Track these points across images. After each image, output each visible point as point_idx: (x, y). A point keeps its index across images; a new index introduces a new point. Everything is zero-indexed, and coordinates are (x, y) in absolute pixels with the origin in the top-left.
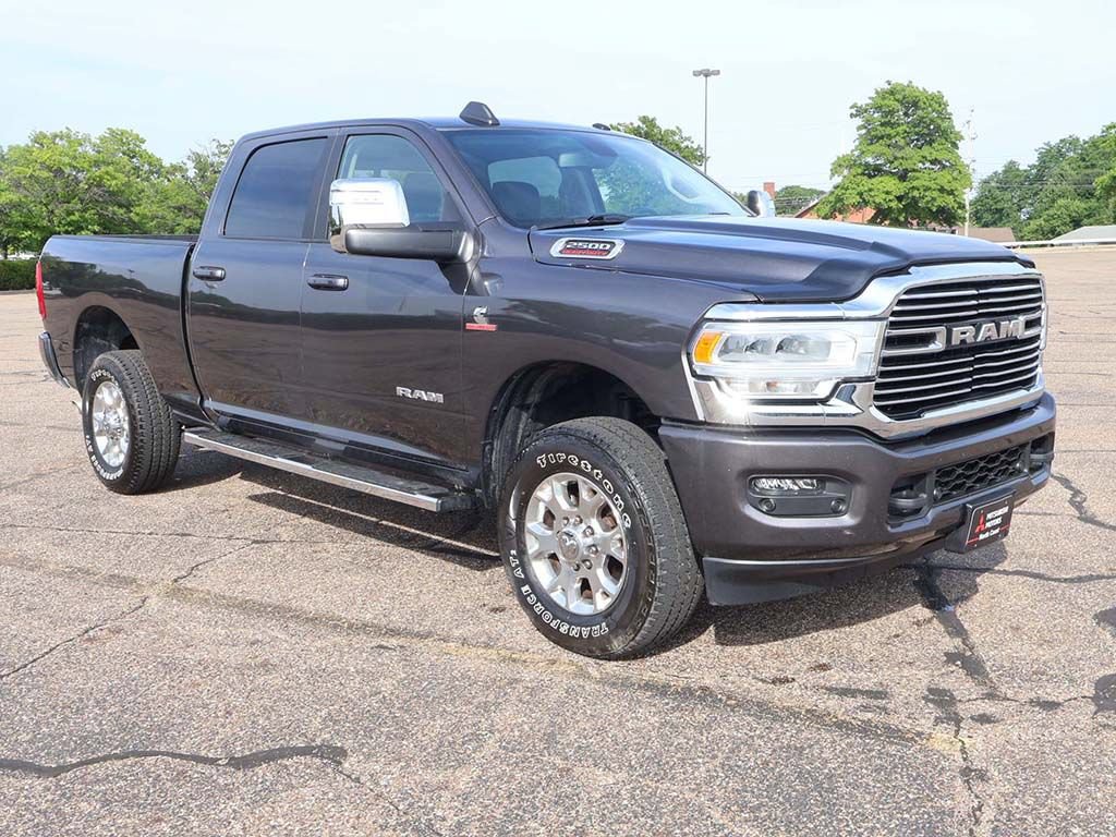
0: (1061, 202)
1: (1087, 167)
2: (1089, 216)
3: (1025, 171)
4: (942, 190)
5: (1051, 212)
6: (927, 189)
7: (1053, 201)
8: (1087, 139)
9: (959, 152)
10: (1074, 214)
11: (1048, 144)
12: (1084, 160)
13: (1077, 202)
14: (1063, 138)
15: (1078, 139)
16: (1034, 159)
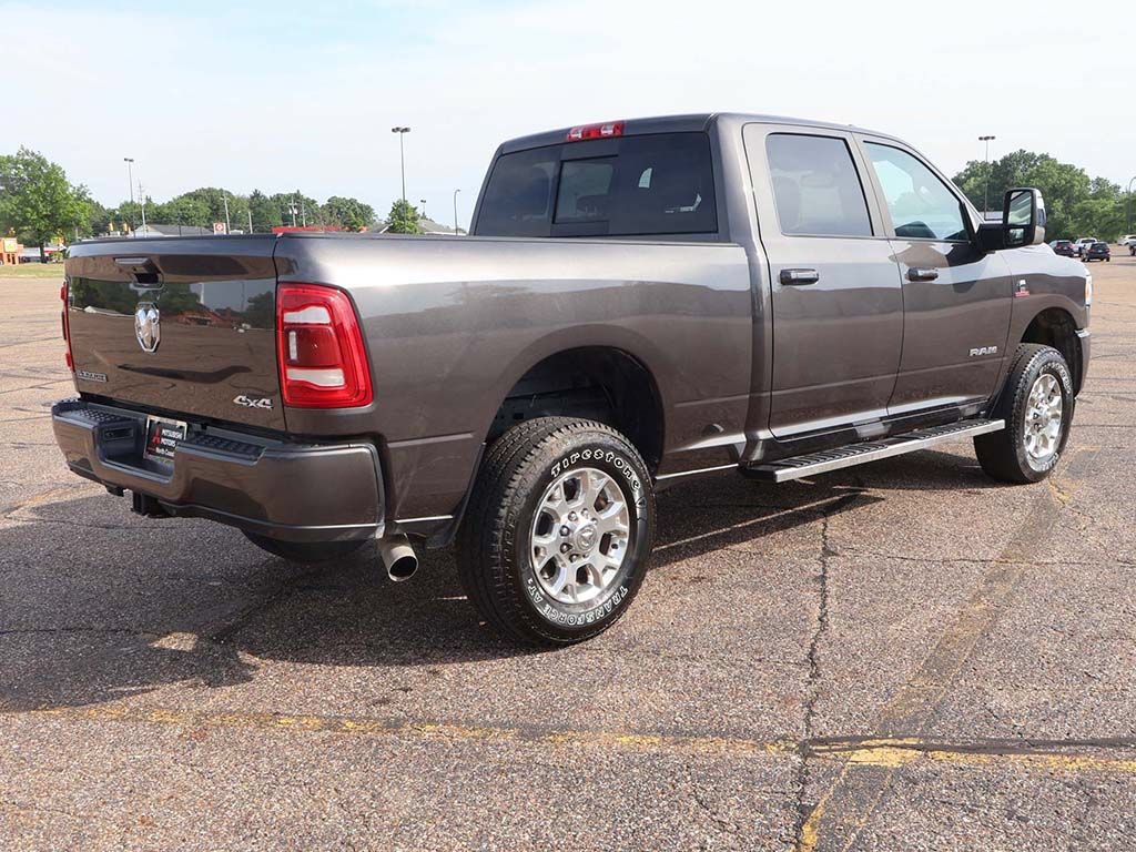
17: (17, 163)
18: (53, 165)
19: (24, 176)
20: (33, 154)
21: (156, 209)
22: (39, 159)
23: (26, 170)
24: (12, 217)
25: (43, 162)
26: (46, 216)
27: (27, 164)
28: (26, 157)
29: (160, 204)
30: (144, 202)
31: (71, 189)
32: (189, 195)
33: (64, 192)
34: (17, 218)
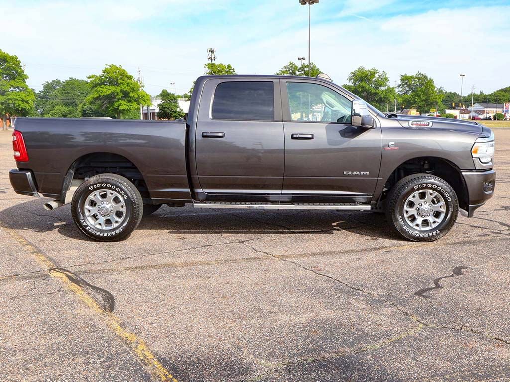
0: (57, 107)
1: (66, 93)
2: (70, 114)
3: (38, 93)
4: (23, 101)
5: (53, 112)
6: (16, 100)
7: (54, 107)
8: (64, 81)
9: (27, 83)
10: (63, 113)
11: (47, 82)
12: (64, 90)
13: (64, 108)
14: (54, 79)
15: (59, 81)
16: (42, 89)
17: (415, 78)
18: (430, 79)
19: (418, 83)
20: (422, 74)
21: (484, 96)
22: (425, 76)
23: (419, 81)
24: (410, 101)
25: (426, 77)
26: (424, 100)
27: (419, 79)
28: (420, 76)
29: (487, 94)
30: (479, 94)
31: (436, 89)
32: (502, 90)
33: (433, 90)
34: (412, 101)
